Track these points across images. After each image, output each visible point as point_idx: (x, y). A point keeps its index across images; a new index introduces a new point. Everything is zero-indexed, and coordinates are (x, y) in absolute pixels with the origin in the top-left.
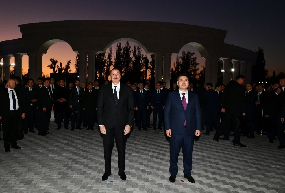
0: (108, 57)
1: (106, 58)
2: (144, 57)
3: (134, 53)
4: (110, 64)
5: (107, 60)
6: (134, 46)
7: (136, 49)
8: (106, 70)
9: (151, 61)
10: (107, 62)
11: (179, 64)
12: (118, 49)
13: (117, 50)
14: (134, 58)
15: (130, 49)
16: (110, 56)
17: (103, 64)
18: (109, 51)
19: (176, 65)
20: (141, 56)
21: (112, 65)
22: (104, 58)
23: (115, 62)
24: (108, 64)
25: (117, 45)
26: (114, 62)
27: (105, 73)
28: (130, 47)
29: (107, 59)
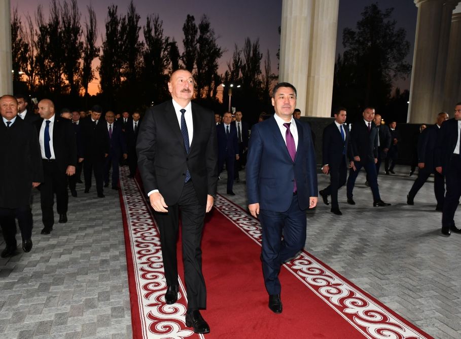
0: (87, 37)
1: (83, 39)
2: (170, 43)
3: (147, 33)
4: (92, 54)
5: (85, 45)
6: (148, 18)
7: (152, 25)
8: (82, 66)
9: (183, 54)
10: (85, 49)
11: (239, 63)
12: (109, 19)
13: (108, 23)
14: (146, 45)
15: (137, 21)
16: (91, 37)
17: (75, 52)
18: (89, 24)
19: (233, 66)
20: (161, 42)
21: (98, 55)
22: (76, 39)
23: (104, 51)
24: (86, 53)
25: (108, 10)
26: (101, 49)
27: (81, 73)
28: (138, 18)
29: (84, 42)
